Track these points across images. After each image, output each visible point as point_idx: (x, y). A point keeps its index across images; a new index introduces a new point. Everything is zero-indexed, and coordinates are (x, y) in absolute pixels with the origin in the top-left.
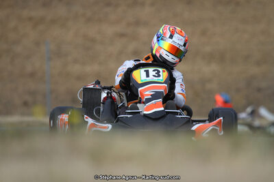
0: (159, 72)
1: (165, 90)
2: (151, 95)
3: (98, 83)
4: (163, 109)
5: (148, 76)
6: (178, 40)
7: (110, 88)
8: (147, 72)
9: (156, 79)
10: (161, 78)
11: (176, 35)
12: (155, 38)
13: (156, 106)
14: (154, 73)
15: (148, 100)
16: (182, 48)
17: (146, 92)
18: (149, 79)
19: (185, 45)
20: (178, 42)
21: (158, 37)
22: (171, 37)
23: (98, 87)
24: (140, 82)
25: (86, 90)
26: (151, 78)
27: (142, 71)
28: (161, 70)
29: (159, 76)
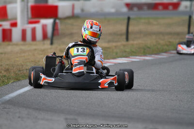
0: (84, 49)
1: (86, 59)
2: (78, 63)
3: (55, 54)
5: (78, 51)
6: (95, 29)
7: (61, 57)
8: (78, 49)
9: (82, 53)
10: (85, 53)
11: (94, 26)
12: (83, 29)
13: (80, 68)
14: (81, 50)
15: (76, 65)
16: (99, 33)
17: (75, 61)
18: (78, 53)
19: (100, 30)
20: (96, 30)
21: (84, 29)
22: (91, 28)
23: (54, 56)
24: (73, 55)
25: (47, 57)
26: (80, 53)
27: (75, 49)
28: (85, 48)
29: (84, 51)
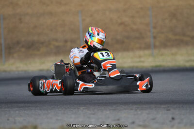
2: (111, 67)
4: (120, 74)
14: (106, 54)
16: (104, 40)
17: (107, 65)
18: (105, 58)
19: (105, 38)
23: (63, 64)
24: (100, 60)
27: (99, 54)
29: (109, 56)
